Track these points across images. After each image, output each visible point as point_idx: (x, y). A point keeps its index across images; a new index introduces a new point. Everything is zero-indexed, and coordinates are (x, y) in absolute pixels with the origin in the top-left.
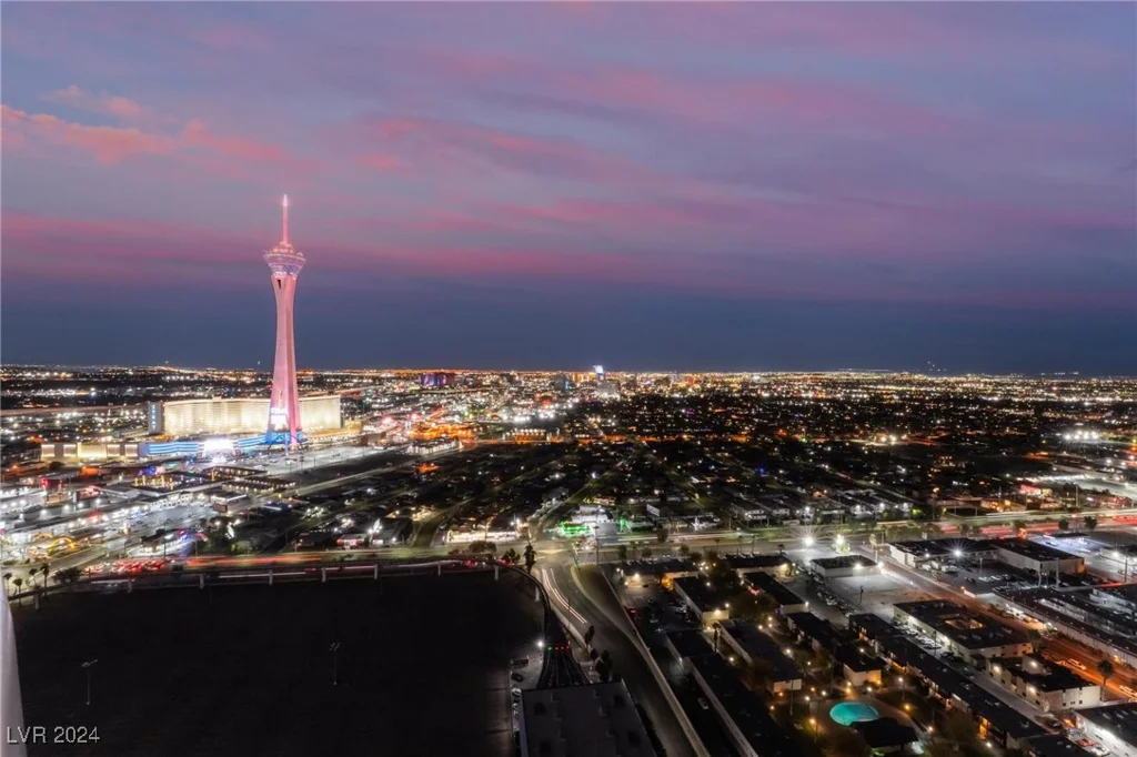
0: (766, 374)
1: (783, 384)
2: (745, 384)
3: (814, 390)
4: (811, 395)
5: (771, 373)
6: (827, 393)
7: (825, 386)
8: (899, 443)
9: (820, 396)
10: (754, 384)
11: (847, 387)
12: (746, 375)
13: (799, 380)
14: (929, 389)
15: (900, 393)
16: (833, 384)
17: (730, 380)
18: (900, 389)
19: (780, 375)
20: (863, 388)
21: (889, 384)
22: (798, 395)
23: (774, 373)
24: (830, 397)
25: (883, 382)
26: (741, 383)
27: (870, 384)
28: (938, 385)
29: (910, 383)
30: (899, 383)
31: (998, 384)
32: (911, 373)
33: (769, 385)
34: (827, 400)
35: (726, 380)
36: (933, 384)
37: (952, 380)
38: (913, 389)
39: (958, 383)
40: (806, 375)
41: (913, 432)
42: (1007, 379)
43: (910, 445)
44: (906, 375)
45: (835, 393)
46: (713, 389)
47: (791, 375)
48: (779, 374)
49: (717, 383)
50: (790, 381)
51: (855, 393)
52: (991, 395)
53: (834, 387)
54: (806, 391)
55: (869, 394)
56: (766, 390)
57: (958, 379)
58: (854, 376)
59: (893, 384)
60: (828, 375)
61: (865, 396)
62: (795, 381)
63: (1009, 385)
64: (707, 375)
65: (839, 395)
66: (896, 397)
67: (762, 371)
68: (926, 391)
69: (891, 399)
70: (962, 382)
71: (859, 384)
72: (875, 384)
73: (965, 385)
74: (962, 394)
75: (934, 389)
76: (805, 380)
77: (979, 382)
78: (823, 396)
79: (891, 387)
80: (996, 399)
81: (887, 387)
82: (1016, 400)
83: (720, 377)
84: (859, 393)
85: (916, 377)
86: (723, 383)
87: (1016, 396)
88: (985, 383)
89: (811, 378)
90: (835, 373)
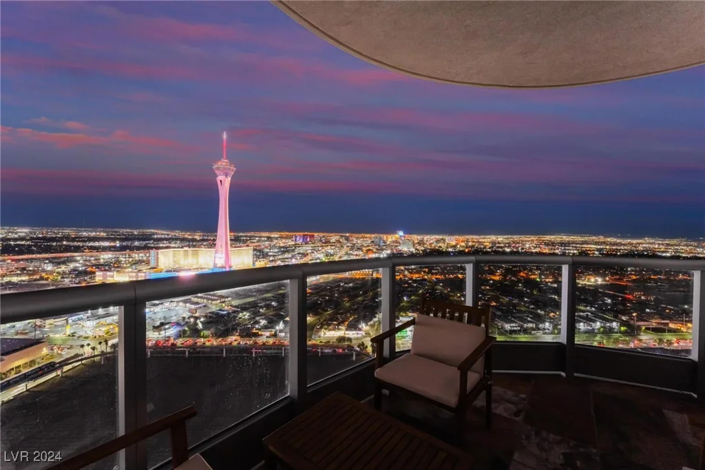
0: (507, 237)
1: (519, 243)
2: (494, 243)
3: (539, 247)
4: (537, 250)
5: (510, 236)
6: (549, 249)
7: (547, 244)
8: (604, 283)
9: (544, 252)
10: (499, 243)
11: (561, 246)
12: (493, 238)
13: (529, 241)
14: (619, 248)
15: (598, 250)
16: (553, 244)
17: (483, 240)
18: (599, 247)
19: (516, 238)
20: (573, 247)
21: (591, 244)
22: (529, 250)
23: (512, 236)
24: (552, 252)
25: (586, 243)
26: (491, 242)
27: (577, 244)
28: (625, 245)
29: (604, 243)
30: (596, 243)
31: (668, 245)
32: (605, 237)
33: (509, 243)
34: (550, 254)
35: (480, 240)
36: (622, 244)
37: (634, 241)
38: (608, 247)
39: (639, 244)
40: (533, 238)
41: (612, 276)
42: (674, 241)
43: (611, 284)
44: (602, 239)
45: (554, 250)
46: (473, 246)
47: (523, 238)
48: (515, 237)
49: (474, 242)
50: (522, 241)
51: (568, 250)
52: (663, 252)
53: (553, 246)
54: (536, 247)
55: (578, 250)
56: (509, 247)
57: (639, 241)
58: (565, 238)
59: (593, 244)
60: (548, 238)
61: (575, 252)
62: (526, 241)
63: (677, 246)
64: (468, 237)
65: (557, 251)
66: (597, 253)
67: (504, 235)
68: (617, 249)
69: (594, 254)
70: (642, 244)
71: (569, 244)
72: (580, 244)
73: (644, 245)
74: (643, 251)
75: (622, 248)
76: (533, 241)
77: (654, 243)
78: (546, 251)
79: (592, 246)
80: (668, 255)
81: (589, 246)
82: (684, 255)
83: (476, 239)
84: (571, 250)
85: (609, 239)
86: (478, 242)
87: (683, 253)
88: (659, 244)
89: (537, 240)
90: (552, 237)
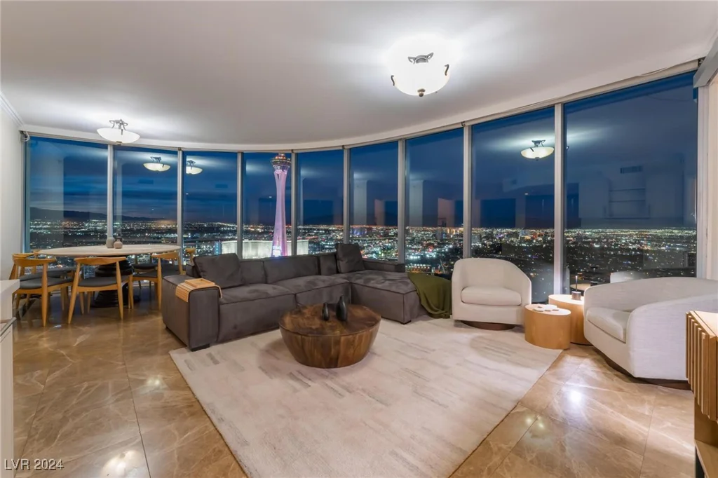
0: (597, 231)
1: (612, 238)
2: (579, 237)
3: (639, 243)
4: (637, 247)
5: (601, 230)
6: (652, 246)
7: (650, 240)
9: (646, 248)
10: (586, 238)
11: (671, 242)
12: (580, 231)
13: (626, 236)
16: (658, 239)
19: (609, 232)
22: (626, 247)
23: (604, 230)
24: (655, 249)
26: (575, 237)
33: (599, 239)
34: (654, 252)
40: (631, 232)
45: (660, 246)
47: (618, 232)
48: (608, 230)
50: (617, 236)
53: (658, 241)
56: (597, 243)
60: (653, 232)
62: (622, 236)
65: (663, 248)
67: (593, 229)
76: (631, 236)
78: (649, 248)
89: (637, 234)
90: (658, 231)
